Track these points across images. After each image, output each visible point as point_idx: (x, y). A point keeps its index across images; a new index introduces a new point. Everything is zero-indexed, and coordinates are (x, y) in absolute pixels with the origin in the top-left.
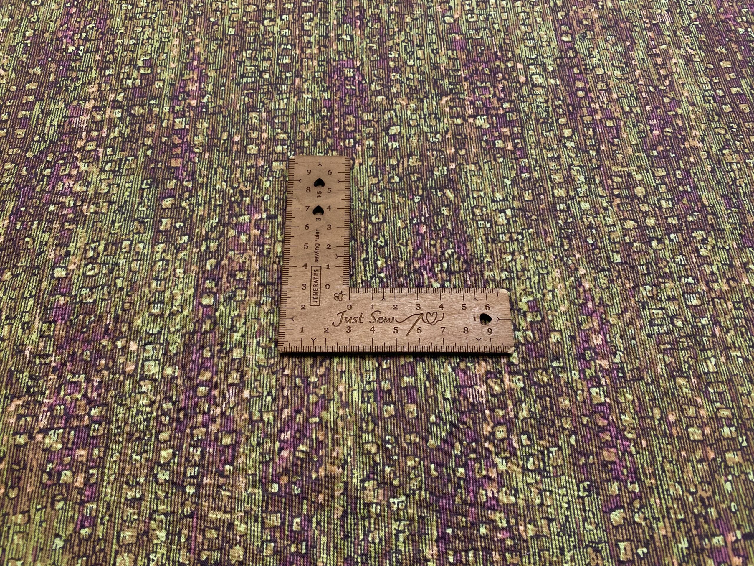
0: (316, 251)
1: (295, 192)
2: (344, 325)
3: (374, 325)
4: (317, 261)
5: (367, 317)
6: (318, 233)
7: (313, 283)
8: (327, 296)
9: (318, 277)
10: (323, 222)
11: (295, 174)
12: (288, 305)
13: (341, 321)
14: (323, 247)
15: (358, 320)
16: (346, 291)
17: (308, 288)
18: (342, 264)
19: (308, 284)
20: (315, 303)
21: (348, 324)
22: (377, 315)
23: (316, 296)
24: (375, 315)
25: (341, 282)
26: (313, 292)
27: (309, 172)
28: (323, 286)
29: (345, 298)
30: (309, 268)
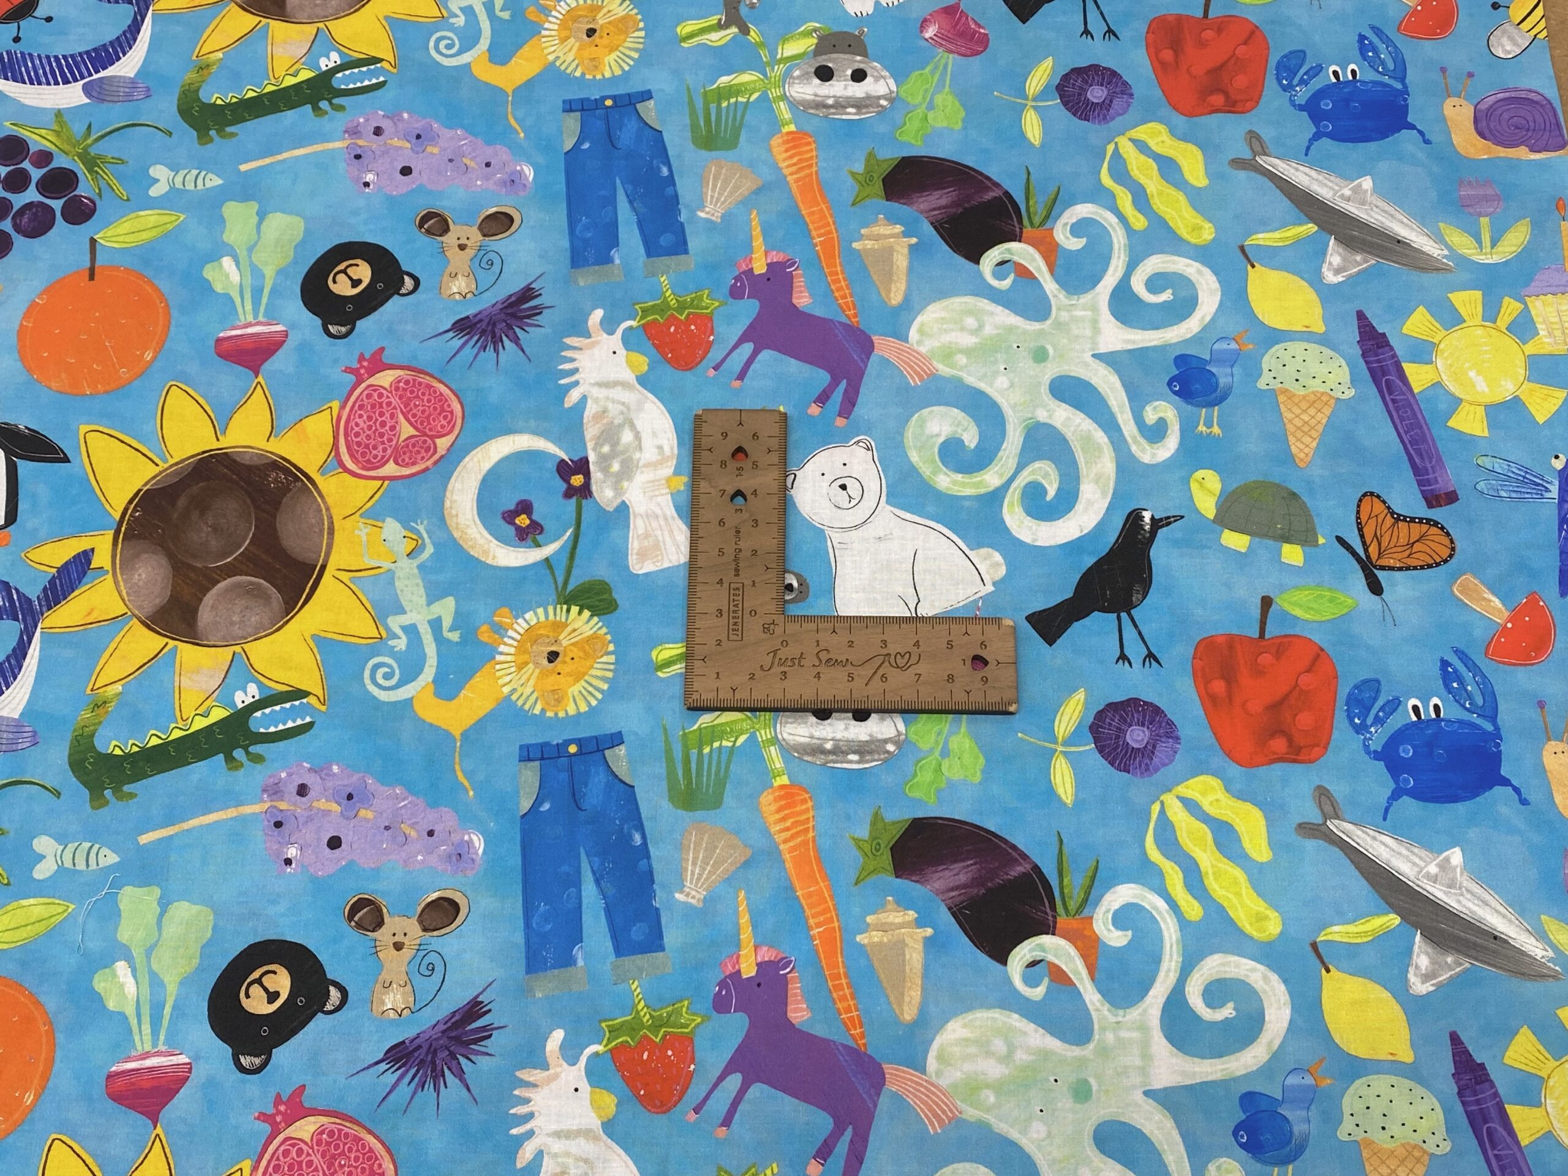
0: (736, 559)
1: (703, 468)
2: (777, 669)
3: (818, 669)
4: (737, 575)
5: (810, 660)
6: (738, 532)
7: (732, 609)
8: (753, 628)
9: (740, 598)
10: (745, 515)
11: (704, 440)
12: (697, 640)
13: (773, 663)
14: (746, 553)
15: (796, 662)
16: (779, 619)
17: (725, 615)
18: (774, 580)
19: (725, 609)
20: (735, 638)
21: (783, 669)
22: (824, 656)
23: (736, 628)
24: (820, 655)
25: (772, 607)
26: (732, 621)
27: (725, 435)
28: (747, 612)
29: (779, 630)
30: (726, 585)
